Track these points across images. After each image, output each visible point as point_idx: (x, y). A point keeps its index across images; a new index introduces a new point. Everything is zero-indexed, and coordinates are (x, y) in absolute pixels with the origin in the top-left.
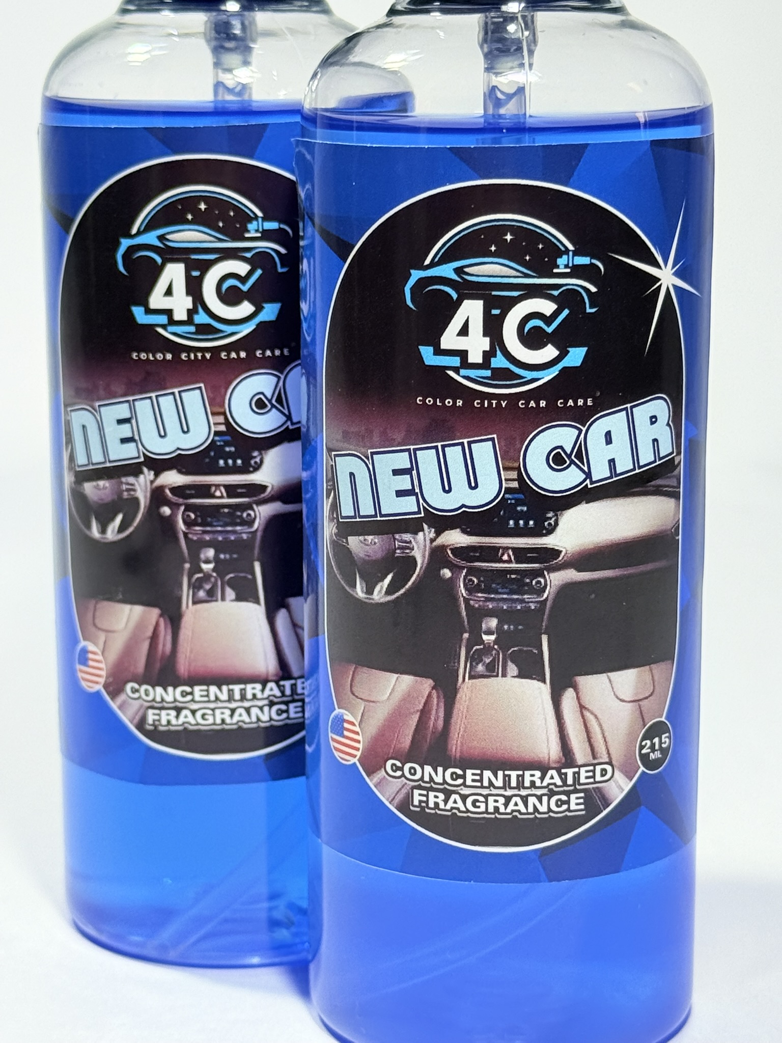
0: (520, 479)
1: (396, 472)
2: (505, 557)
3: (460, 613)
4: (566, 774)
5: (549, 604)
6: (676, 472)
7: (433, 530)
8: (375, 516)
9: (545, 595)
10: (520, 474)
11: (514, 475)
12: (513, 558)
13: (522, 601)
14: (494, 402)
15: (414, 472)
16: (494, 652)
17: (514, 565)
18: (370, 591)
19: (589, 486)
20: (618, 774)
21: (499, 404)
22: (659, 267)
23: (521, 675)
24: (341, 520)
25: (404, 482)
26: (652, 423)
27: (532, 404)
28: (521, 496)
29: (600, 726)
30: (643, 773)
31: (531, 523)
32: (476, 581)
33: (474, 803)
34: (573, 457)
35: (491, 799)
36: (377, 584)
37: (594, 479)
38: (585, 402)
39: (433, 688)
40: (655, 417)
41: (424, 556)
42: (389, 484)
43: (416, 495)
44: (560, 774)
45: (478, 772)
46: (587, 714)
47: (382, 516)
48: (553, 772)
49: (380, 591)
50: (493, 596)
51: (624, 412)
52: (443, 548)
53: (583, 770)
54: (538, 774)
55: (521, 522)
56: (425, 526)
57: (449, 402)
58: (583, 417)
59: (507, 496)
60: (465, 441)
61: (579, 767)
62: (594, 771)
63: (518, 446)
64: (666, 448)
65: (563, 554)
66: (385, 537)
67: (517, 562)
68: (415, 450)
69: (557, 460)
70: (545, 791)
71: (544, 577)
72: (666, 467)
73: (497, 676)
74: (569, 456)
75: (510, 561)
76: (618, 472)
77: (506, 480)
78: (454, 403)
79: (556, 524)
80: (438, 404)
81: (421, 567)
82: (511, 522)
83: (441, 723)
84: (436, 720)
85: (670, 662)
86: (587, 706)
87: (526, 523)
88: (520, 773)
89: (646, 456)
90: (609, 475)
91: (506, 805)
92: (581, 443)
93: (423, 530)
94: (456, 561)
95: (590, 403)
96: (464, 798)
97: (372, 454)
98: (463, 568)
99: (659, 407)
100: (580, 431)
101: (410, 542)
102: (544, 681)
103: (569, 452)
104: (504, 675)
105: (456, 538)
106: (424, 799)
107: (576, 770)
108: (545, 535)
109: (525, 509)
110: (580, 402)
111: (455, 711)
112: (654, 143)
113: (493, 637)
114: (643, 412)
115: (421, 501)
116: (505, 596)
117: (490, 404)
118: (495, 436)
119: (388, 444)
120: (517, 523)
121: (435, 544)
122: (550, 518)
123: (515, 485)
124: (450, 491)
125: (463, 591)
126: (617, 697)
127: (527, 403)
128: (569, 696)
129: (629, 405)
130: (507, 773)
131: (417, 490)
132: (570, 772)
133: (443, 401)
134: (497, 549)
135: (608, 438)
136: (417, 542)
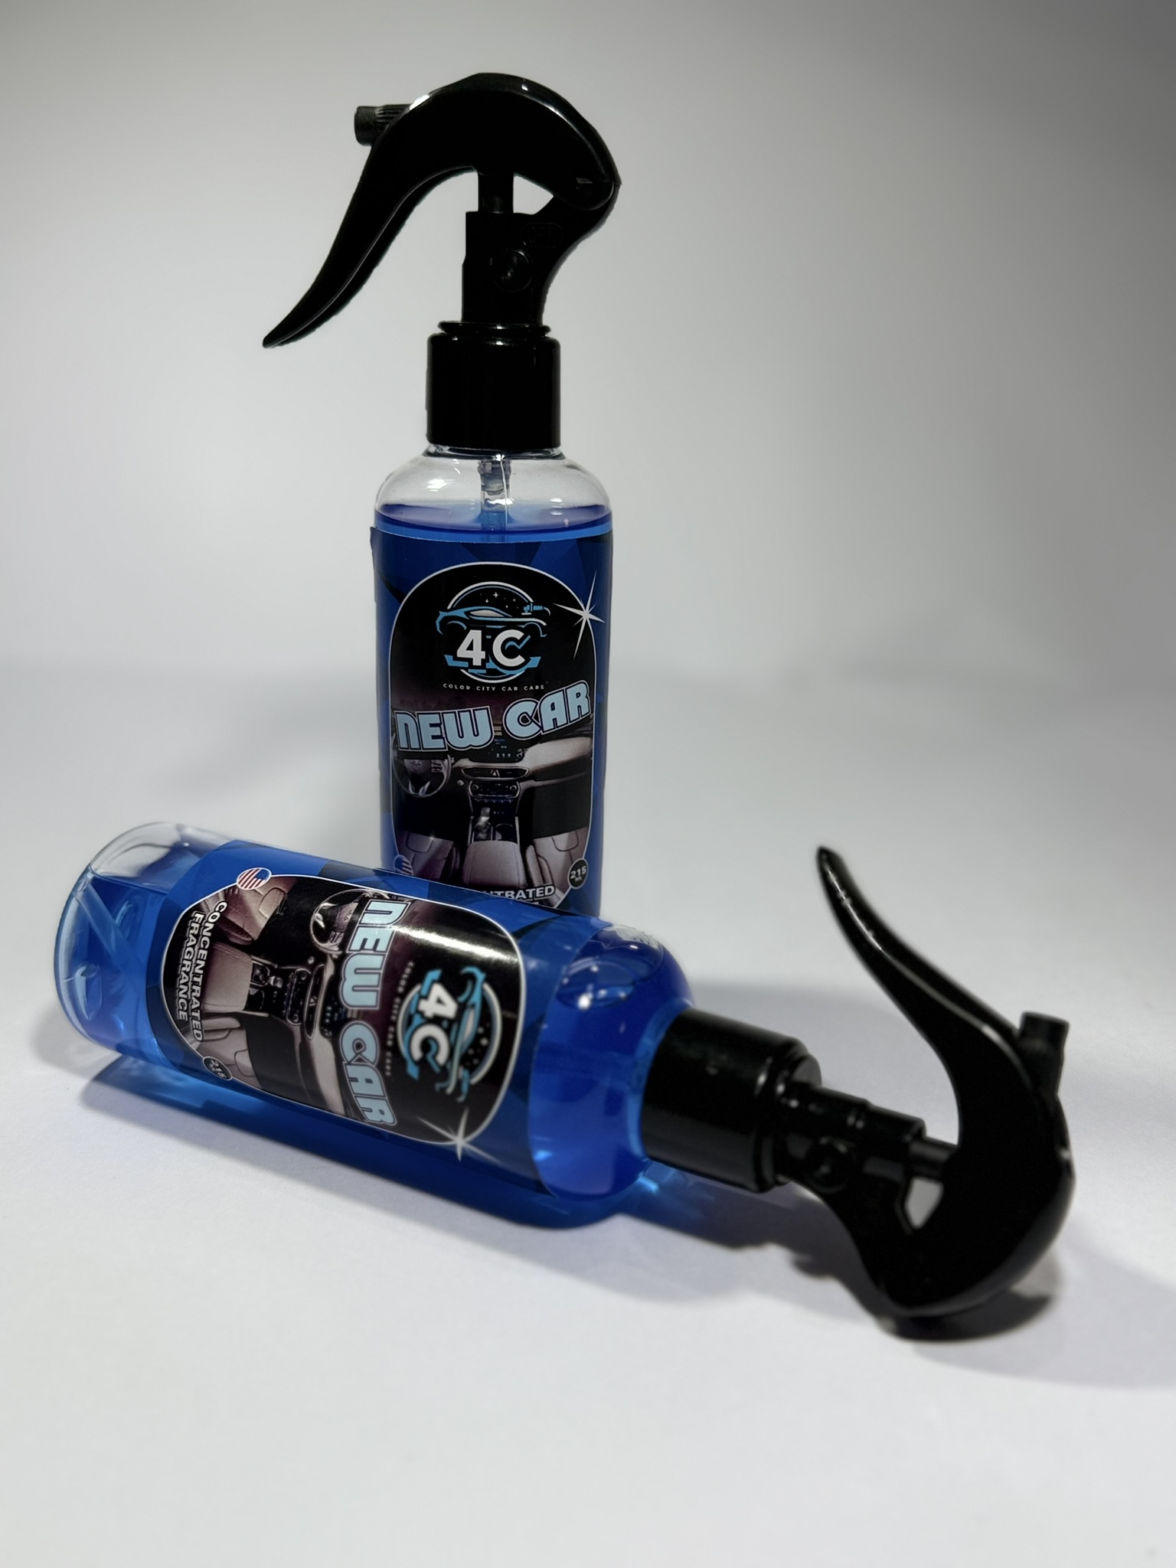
0: (503, 730)
1: (432, 725)
2: (495, 774)
3: (469, 805)
4: (528, 892)
5: (519, 800)
6: (591, 723)
8: (420, 749)
9: (517, 795)
10: (503, 728)
11: (499, 728)
13: (504, 798)
14: (488, 688)
15: (442, 726)
18: (417, 790)
20: (557, 891)
21: (490, 689)
22: (582, 610)
23: (504, 839)
24: (400, 750)
25: (436, 731)
26: (577, 697)
27: (510, 689)
28: (503, 740)
29: (548, 866)
30: (572, 889)
31: (509, 755)
32: (478, 787)
36: (420, 788)
37: (545, 730)
38: (540, 687)
39: (453, 846)
40: (579, 693)
42: (428, 732)
43: (443, 738)
44: (525, 892)
46: (540, 859)
47: (424, 749)
48: (522, 892)
49: (423, 791)
51: (562, 692)
52: (459, 768)
53: (538, 889)
54: (513, 892)
55: (504, 755)
56: (449, 756)
57: (462, 687)
58: (538, 696)
60: (472, 709)
61: (536, 888)
62: (544, 890)
63: (501, 712)
64: (585, 710)
66: (426, 761)
68: (443, 713)
69: (524, 720)
72: (585, 721)
74: (530, 718)
75: (497, 776)
76: (559, 725)
78: (465, 687)
80: (456, 688)
82: (498, 755)
83: (458, 865)
84: (455, 864)
85: (586, 828)
86: (541, 855)
87: (506, 755)
89: (574, 715)
90: (553, 727)
93: (447, 758)
95: (542, 688)
97: (418, 714)
99: (582, 688)
100: (537, 703)
101: (440, 765)
102: (516, 843)
103: (530, 715)
104: (494, 839)
105: (466, 763)
107: (534, 890)
108: (518, 761)
109: (506, 747)
110: (537, 687)
111: (466, 859)
112: (579, 540)
114: (572, 691)
115: (446, 742)
117: (486, 689)
119: (427, 708)
120: (501, 755)
121: (454, 766)
123: (500, 734)
124: (462, 737)
125: (471, 793)
126: (558, 849)
127: (507, 689)
128: (530, 851)
129: (564, 688)
131: (444, 736)
132: (531, 891)
133: (458, 687)
134: (490, 769)
135: (553, 707)
136: (444, 765)
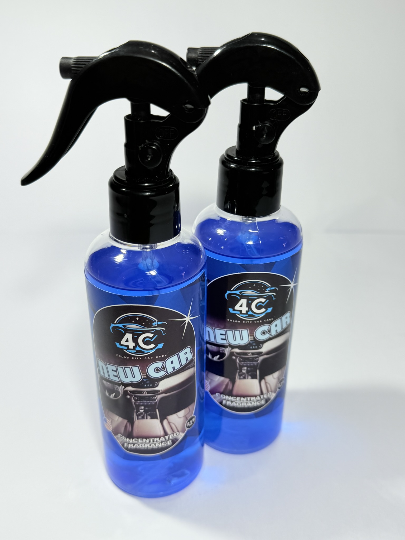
0: (147, 375)
2: (144, 393)
7: (124, 386)
8: (109, 378)
10: (146, 374)
11: (145, 374)
12: (147, 393)
14: (138, 358)
16: (144, 414)
17: (147, 395)
19: (167, 374)
20: (180, 433)
23: (152, 418)
24: (102, 376)
26: (185, 354)
28: (147, 379)
33: (141, 446)
34: (162, 369)
35: (146, 445)
37: (169, 372)
39: (128, 422)
40: (186, 352)
41: (122, 392)
42: (111, 372)
43: (118, 377)
45: (142, 439)
48: (163, 438)
50: (142, 401)
51: (176, 355)
52: (127, 391)
53: (170, 435)
54: (158, 438)
55: (148, 385)
56: (122, 385)
58: (164, 359)
59: (143, 379)
60: (130, 367)
62: (174, 435)
63: (145, 367)
64: (190, 358)
65: (161, 391)
67: (148, 394)
68: (117, 367)
69: (157, 370)
70: (160, 442)
71: (155, 396)
72: (190, 362)
73: (145, 419)
74: (161, 369)
75: (146, 394)
76: (176, 369)
77: (143, 376)
78: (126, 358)
79: (158, 385)
81: (122, 394)
84: (129, 429)
87: (150, 385)
88: (153, 439)
89: (184, 362)
90: (173, 370)
91: (150, 446)
92: (164, 365)
94: (131, 394)
96: (139, 445)
98: (133, 395)
99: (187, 350)
100: (163, 363)
102: (157, 418)
103: (160, 368)
106: (127, 445)
108: (155, 387)
109: (149, 382)
110: (163, 356)
113: (143, 411)
114: (182, 354)
115: (120, 379)
116: (145, 401)
117: (136, 358)
118: (139, 366)
119: (110, 363)
120: (147, 385)
122: (156, 383)
123: (146, 377)
124: (127, 377)
129: (178, 353)
130: (150, 439)
134: (142, 391)
135: (172, 362)
136: (120, 388)
